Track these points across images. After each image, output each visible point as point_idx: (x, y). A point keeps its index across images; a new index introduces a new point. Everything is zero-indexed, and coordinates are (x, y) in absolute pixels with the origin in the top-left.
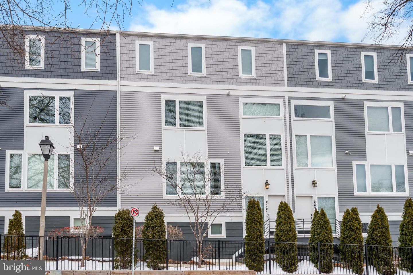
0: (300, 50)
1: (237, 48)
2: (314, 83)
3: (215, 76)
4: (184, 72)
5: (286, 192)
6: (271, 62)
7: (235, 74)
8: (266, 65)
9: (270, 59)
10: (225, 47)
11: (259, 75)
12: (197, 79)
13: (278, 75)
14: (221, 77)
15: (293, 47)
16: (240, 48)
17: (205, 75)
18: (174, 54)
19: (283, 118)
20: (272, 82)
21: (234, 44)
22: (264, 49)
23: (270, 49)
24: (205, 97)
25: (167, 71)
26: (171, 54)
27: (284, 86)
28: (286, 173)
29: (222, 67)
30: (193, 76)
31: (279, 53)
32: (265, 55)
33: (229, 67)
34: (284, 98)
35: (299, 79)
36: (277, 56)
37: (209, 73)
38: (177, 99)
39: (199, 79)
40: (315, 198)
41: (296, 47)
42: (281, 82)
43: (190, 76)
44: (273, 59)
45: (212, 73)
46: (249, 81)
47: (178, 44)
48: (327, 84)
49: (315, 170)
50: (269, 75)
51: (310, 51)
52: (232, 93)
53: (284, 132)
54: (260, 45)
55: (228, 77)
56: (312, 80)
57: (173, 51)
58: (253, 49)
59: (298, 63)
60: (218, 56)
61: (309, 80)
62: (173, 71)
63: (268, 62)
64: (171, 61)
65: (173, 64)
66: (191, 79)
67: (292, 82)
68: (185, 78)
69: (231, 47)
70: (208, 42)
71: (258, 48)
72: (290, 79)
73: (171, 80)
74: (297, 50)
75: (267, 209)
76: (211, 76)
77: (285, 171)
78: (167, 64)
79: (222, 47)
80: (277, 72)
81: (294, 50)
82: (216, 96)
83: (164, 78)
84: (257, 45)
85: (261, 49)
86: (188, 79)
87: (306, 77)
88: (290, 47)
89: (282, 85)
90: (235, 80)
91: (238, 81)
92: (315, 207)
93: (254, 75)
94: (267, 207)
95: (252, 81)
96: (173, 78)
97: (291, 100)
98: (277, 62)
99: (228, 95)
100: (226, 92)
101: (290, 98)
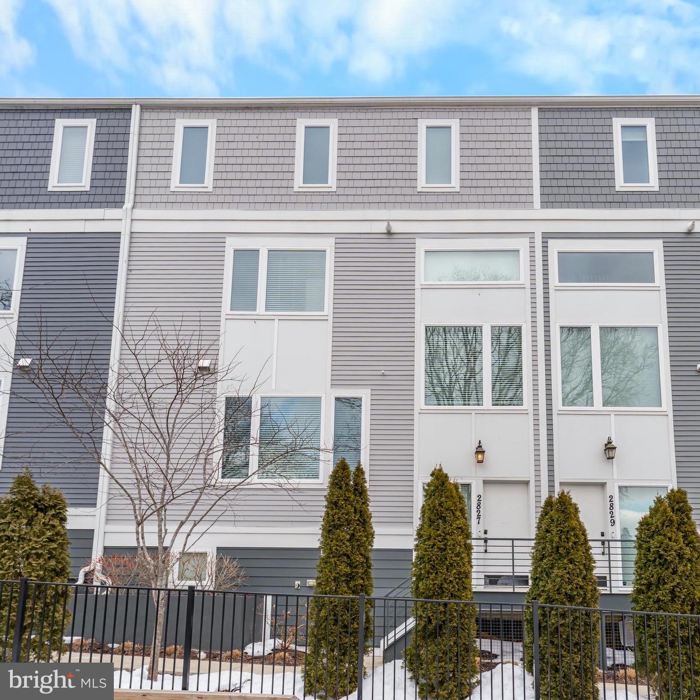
0: (575, 122)
1: (417, 123)
2: (610, 198)
3: (359, 191)
4: (284, 183)
5: (533, 473)
6: (501, 152)
7: (408, 183)
8: (487, 160)
9: (498, 145)
10: (387, 123)
11: (467, 183)
12: (315, 199)
13: (517, 183)
14: (374, 191)
15: (557, 115)
16: (423, 124)
17: (334, 189)
18: (263, 145)
19: (528, 286)
20: (500, 198)
21: (410, 115)
22: (484, 123)
23: (499, 123)
24: (332, 240)
25: (243, 184)
26: (256, 145)
27: (532, 208)
28: (532, 422)
29: (378, 168)
30: (306, 194)
31: (520, 130)
32: (486, 137)
33: (393, 168)
34: (531, 236)
35: (571, 190)
36: (516, 137)
37: (344, 183)
38: (264, 246)
39: (319, 199)
40: (613, 489)
41: (564, 115)
42: (523, 199)
43: (298, 194)
44: (504, 145)
45: (351, 183)
46: (442, 199)
47: (275, 123)
48: (645, 198)
49: (612, 416)
50: (494, 183)
51: (601, 122)
52: (396, 228)
53: (529, 320)
54: (473, 115)
55: (389, 191)
56: (606, 191)
57: (261, 138)
58: (455, 124)
59: (569, 152)
60: (369, 145)
61: (598, 190)
62: (258, 183)
63: (494, 152)
64: (255, 161)
65: (259, 168)
66: (301, 199)
67: (552, 198)
68: (286, 199)
69: (402, 123)
70: (346, 115)
71: (469, 123)
72: (548, 191)
73: (253, 205)
74: (568, 122)
75: (479, 517)
76: (348, 191)
77: (531, 417)
78: (244, 168)
79: (379, 123)
80: (514, 176)
81: (560, 122)
82: (358, 236)
83: (237, 199)
84: (466, 115)
85: (476, 123)
86: (293, 199)
87: (591, 183)
88: (549, 115)
89: (529, 204)
90: (408, 199)
91: (416, 199)
92: (612, 513)
93: (455, 183)
94: (478, 511)
95: (450, 199)
96: (257, 199)
97: (550, 241)
98: (516, 152)
99: (389, 233)
100: (382, 228)
101: (547, 236)
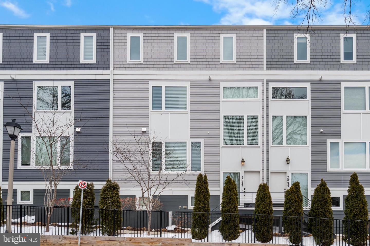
0: (280, 35)
1: (220, 35)
2: (292, 66)
3: (198, 63)
4: (170, 60)
5: (261, 169)
6: (252, 48)
7: (217, 60)
8: (247, 51)
9: (251, 44)
10: (208, 35)
11: (239, 60)
12: (182, 66)
13: (257, 60)
14: (204, 63)
15: (273, 32)
16: (222, 36)
17: (189, 62)
18: (162, 44)
19: (261, 100)
20: (251, 66)
21: (217, 32)
22: (245, 35)
23: (251, 35)
24: (189, 83)
25: (155, 60)
26: (159, 44)
27: (263, 70)
28: (261, 151)
29: (205, 54)
30: (178, 64)
31: (259, 38)
32: (246, 41)
33: (211, 54)
34: (263, 81)
35: (278, 63)
36: (257, 41)
37: (193, 60)
38: (163, 85)
39: (184, 66)
40: (289, 174)
41: (276, 32)
42: (260, 66)
43: (176, 64)
44: (253, 44)
45: (195, 60)
46: (230, 66)
47: (166, 35)
48: (305, 66)
49: (290, 148)
50: (249, 60)
51: (290, 35)
52: (213, 78)
53: (261, 113)
54: (241, 32)
55: (210, 63)
56: (290, 63)
57: (160, 41)
58: (234, 36)
59: (277, 48)
60: (202, 44)
61: (288, 63)
62: (160, 60)
63: (249, 48)
64: (159, 51)
65: (160, 54)
66: (177, 66)
67: (270, 66)
68: (171, 66)
69: (214, 35)
70: (193, 32)
71: (240, 35)
72: (269, 63)
73: (158, 68)
74: (277, 35)
75: (242, 184)
76: (194, 63)
77: (261, 149)
78: (155, 54)
79: (205, 35)
80: (256, 57)
81: (274, 35)
82: (198, 81)
83: (152, 66)
84: (238, 32)
85: (243, 35)
86: (174, 66)
87: (285, 60)
88: (270, 32)
89: (262, 68)
90: (217, 66)
91: (220, 66)
92: (288, 182)
93: (234, 60)
94: (242, 182)
95: (232, 66)
96: (160, 66)
97: (270, 83)
98: (258, 48)
99: (210, 80)
100: (207, 78)
101: (268, 81)
